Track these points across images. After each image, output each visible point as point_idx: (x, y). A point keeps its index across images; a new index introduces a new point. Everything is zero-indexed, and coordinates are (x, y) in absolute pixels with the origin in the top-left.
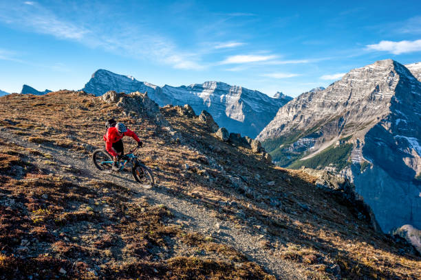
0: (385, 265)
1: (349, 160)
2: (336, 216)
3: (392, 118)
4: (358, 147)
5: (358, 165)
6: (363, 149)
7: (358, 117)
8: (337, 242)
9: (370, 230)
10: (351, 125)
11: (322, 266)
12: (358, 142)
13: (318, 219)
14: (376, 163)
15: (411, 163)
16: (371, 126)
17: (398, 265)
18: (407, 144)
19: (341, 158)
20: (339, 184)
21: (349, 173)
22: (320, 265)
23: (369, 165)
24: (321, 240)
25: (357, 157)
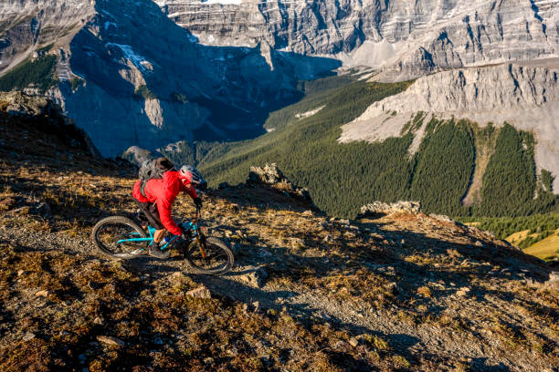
0: (104, 190)
1: (54, 78)
2: (43, 148)
3: (99, 20)
4: (64, 59)
5: (67, 82)
6: (70, 61)
7: (57, 18)
8: (44, 177)
9: (87, 158)
10: (49, 29)
11: (24, 209)
12: (62, 52)
13: (18, 155)
14: (88, 79)
15: (129, 75)
16: (76, 30)
17: (117, 188)
18: (121, 54)
19: (43, 75)
20: (39, 107)
21: (58, 94)
22: (22, 209)
23: (81, 82)
24: (23, 180)
25: (65, 73)
